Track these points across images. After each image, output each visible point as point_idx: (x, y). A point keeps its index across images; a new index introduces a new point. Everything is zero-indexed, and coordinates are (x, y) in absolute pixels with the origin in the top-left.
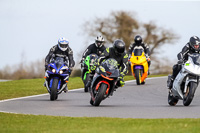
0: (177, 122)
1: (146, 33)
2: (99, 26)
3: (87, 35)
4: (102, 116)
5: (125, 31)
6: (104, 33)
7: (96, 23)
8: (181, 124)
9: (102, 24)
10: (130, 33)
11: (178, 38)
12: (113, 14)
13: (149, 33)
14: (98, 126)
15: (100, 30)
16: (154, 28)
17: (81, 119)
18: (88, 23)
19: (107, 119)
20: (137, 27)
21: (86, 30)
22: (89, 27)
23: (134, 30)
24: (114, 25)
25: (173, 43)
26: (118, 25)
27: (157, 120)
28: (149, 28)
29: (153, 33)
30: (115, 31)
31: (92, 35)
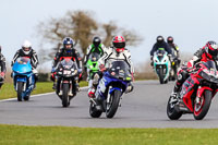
0: (141, 132)
1: (105, 34)
2: (54, 27)
3: (41, 37)
4: (58, 125)
5: (83, 32)
6: (59, 35)
7: (51, 23)
8: (145, 135)
9: (58, 24)
10: (88, 34)
11: (141, 40)
12: (69, 13)
13: (109, 34)
14: (54, 135)
15: (55, 31)
16: (114, 28)
17: (37, 128)
18: (42, 24)
19: (63, 129)
20: (96, 28)
21: (40, 32)
22: (43, 28)
23: (93, 31)
24: (70, 26)
25: (135, 45)
26: (74, 26)
27: (119, 130)
28: (109, 29)
29: (113, 34)
30: (71, 32)
31: (47, 36)
